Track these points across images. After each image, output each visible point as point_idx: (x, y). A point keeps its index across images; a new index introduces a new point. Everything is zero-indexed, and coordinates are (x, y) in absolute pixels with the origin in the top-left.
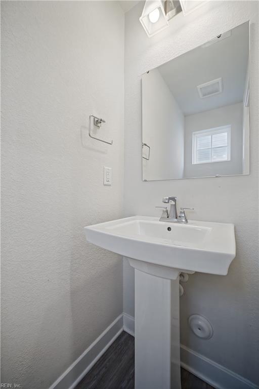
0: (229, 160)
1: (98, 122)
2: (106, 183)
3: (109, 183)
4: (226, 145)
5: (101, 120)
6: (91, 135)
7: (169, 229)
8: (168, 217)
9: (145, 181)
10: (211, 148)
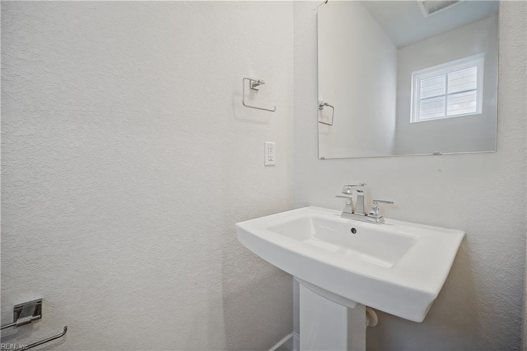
0: (480, 112)
1: (255, 86)
2: (268, 163)
3: (272, 163)
4: (475, 87)
5: (259, 82)
6: (245, 103)
7: (353, 230)
8: (353, 213)
9: (323, 159)
10: (446, 95)
